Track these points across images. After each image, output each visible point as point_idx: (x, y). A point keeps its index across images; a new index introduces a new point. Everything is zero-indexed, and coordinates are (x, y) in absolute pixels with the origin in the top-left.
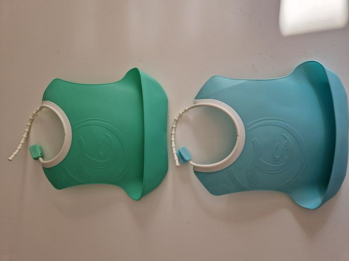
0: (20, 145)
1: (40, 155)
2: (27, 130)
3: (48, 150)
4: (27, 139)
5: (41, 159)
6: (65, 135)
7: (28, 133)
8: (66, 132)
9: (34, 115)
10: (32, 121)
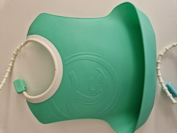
0: (5, 79)
1: (24, 89)
2: (11, 65)
3: (32, 86)
4: (11, 73)
5: (25, 93)
6: (55, 70)
7: (12, 68)
8: (57, 67)
9: (18, 51)
10: (16, 56)
